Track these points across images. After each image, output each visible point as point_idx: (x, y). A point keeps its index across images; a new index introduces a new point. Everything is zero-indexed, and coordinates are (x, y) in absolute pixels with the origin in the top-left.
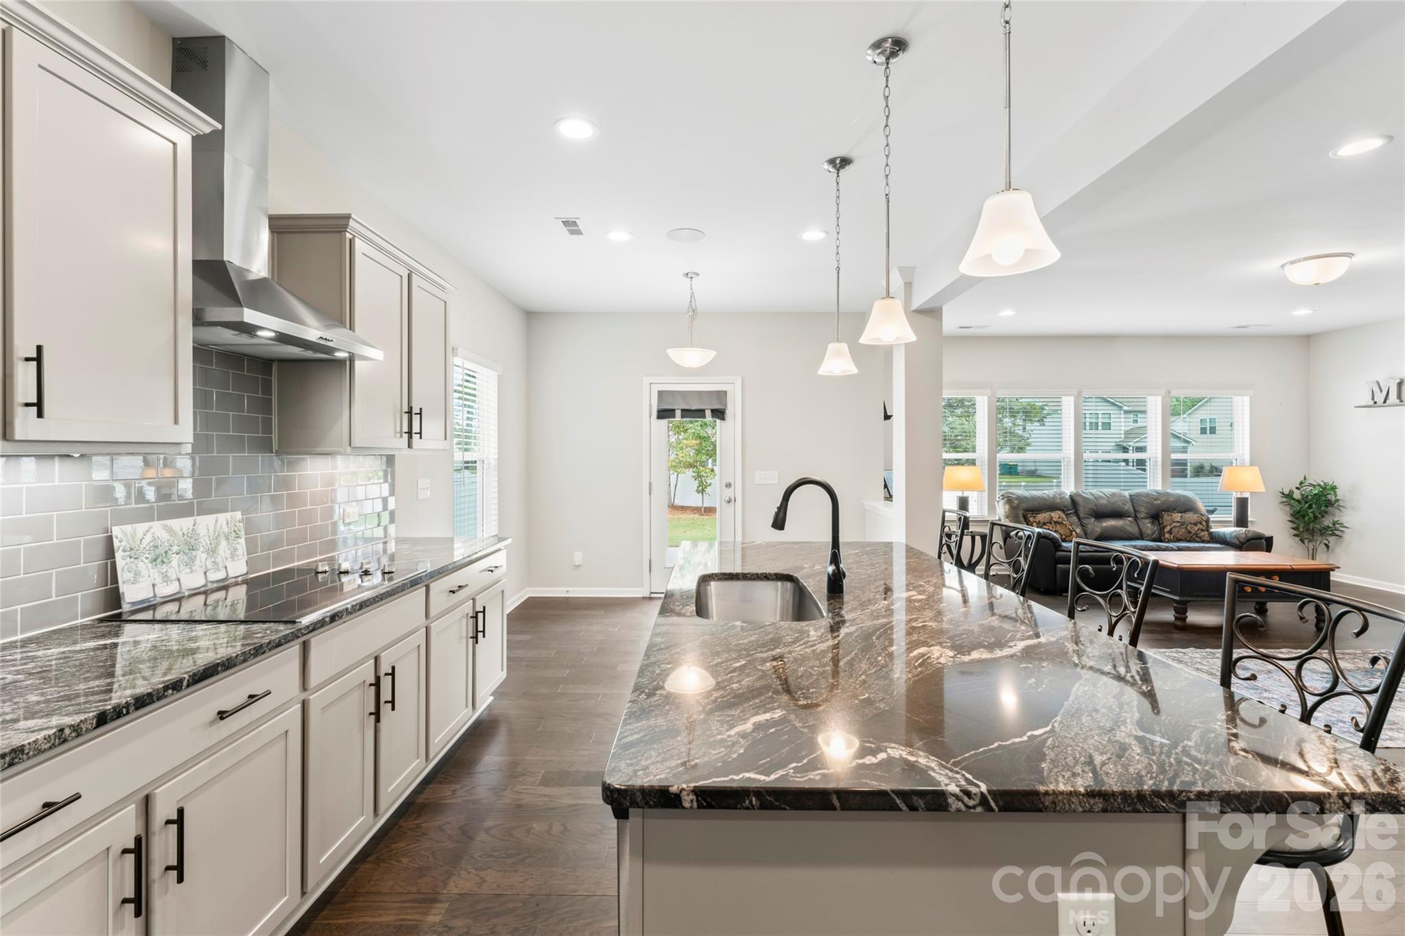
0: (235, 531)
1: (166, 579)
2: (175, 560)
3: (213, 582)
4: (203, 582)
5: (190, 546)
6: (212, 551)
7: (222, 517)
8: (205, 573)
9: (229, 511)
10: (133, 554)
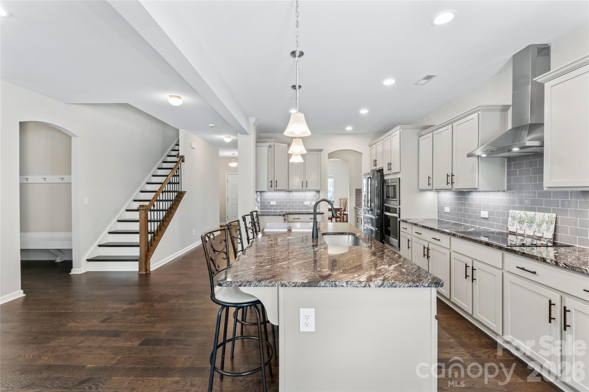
0: (551, 221)
1: (521, 229)
2: (526, 224)
3: (536, 236)
4: (532, 235)
5: (531, 222)
6: (539, 226)
7: (547, 215)
8: (534, 232)
9: (551, 213)
10: (514, 218)
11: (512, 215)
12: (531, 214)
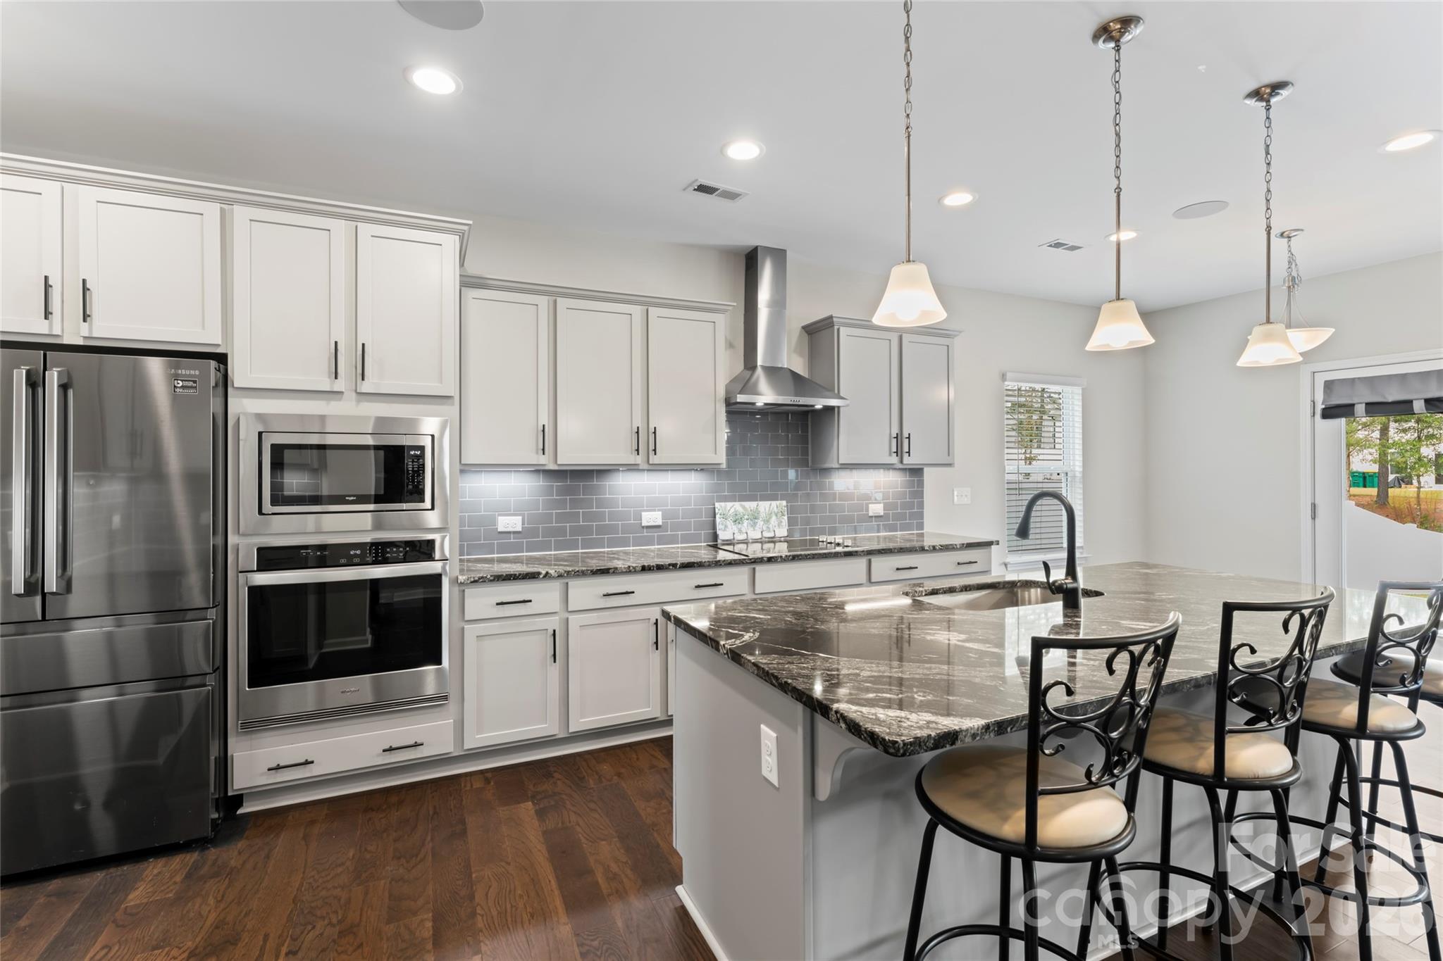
0: (781, 512)
1: (740, 531)
2: (746, 522)
3: (766, 538)
4: (760, 536)
5: (754, 517)
6: (767, 521)
7: (774, 503)
8: (761, 532)
9: (777, 500)
10: (725, 517)
11: (721, 511)
12: (751, 505)
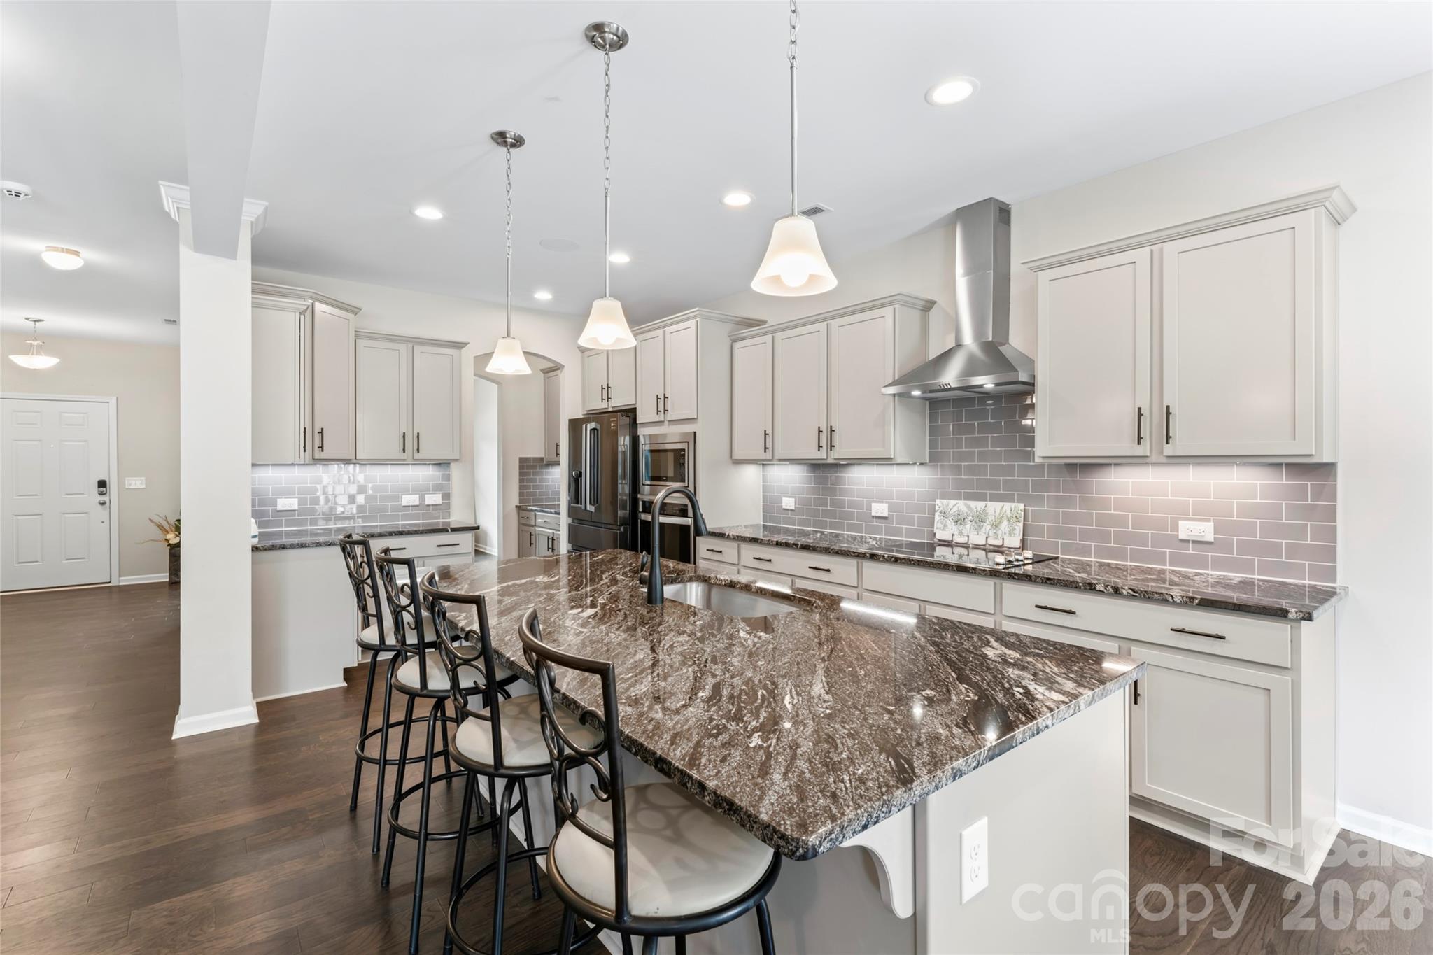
0: (1016, 517)
1: (961, 533)
2: (969, 525)
3: (991, 545)
4: (984, 543)
5: (980, 519)
6: (995, 526)
7: (1008, 506)
8: (987, 538)
9: (1014, 502)
10: (945, 515)
11: (941, 509)
12: (978, 505)
